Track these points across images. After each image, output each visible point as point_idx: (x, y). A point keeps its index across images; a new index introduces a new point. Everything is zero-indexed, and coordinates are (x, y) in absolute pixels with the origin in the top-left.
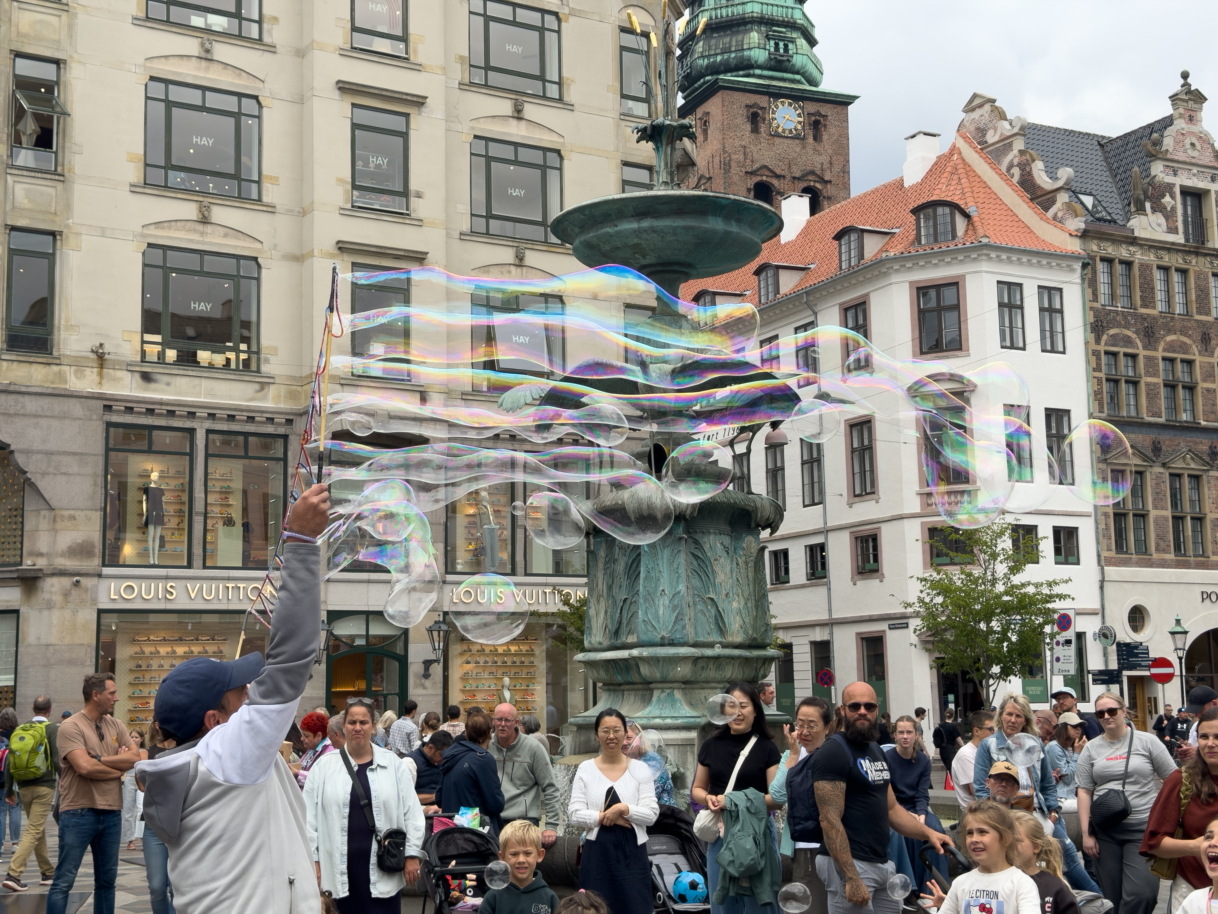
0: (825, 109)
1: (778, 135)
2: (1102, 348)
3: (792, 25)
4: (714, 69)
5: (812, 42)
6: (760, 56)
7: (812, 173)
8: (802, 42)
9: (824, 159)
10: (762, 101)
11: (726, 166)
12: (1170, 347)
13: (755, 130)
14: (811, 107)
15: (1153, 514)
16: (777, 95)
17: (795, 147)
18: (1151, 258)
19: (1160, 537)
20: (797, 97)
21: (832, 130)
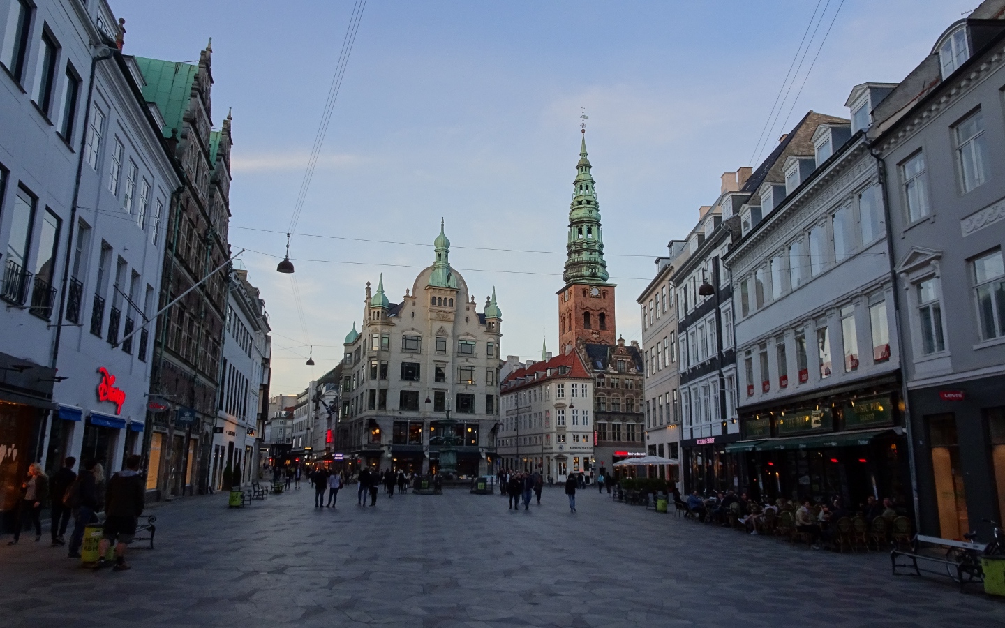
0: (607, 289)
1: (592, 297)
2: (597, 396)
3: (597, 263)
4: (573, 277)
5: (605, 267)
6: (588, 273)
7: (603, 308)
8: (601, 268)
9: (607, 304)
10: (587, 287)
11: (576, 308)
12: (614, 396)
13: (585, 296)
14: (602, 288)
15: (607, 432)
16: (592, 285)
17: (598, 300)
18: (610, 376)
19: (609, 437)
20: (598, 285)
21: (609, 294)
